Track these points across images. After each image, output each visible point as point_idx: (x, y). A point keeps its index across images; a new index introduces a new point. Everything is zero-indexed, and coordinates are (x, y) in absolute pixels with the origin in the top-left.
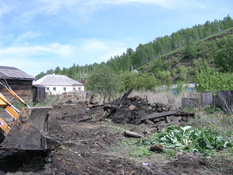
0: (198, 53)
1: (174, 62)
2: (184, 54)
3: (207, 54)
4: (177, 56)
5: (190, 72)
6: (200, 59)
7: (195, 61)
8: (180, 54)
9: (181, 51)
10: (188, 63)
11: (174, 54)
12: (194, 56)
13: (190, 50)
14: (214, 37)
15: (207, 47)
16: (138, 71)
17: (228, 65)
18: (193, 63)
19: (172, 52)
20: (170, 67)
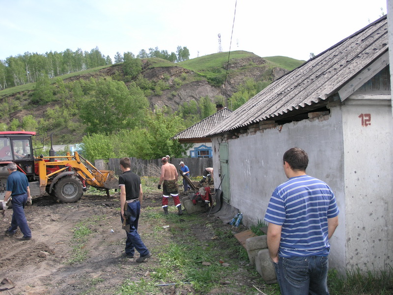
0: (55, 98)
1: (14, 108)
2: (30, 96)
3: (67, 101)
4: (18, 99)
5: (41, 126)
6: (57, 107)
7: (50, 111)
8: (24, 95)
9: (26, 92)
10: (38, 112)
11: (13, 95)
12: (47, 102)
13: (42, 91)
14: (77, 76)
15: (67, 91)
17: (98, 121)
18: (45, 113)
19: (9, 91)
20: (7, 116)
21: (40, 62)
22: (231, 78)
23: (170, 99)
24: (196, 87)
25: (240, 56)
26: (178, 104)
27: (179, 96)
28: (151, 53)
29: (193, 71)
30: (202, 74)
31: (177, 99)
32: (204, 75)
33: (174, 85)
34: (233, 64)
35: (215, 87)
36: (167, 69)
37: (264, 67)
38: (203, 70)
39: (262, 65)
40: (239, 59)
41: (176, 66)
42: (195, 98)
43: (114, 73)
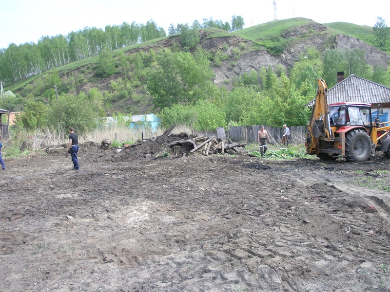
0: (117, 70)
1: (79, 81)
2: (94, 69)
3: (130, 73)
4: (83, 72)
5: (106, 98)
6: (120, 79)
7: (113, 83)
8: (88, 68)
9: (89, 65)
10: (101, 85)
11: (78, 69)
12: (110, 75)
13: (105, 64)
14: (136, 48)
15: (128, 63)
16: (14, 92)
18: (109, 85)
19: (73, 65)
20: (74, 89)
21: (100, 36)
22: (290, 47)
23: (230, 69)
24: (255, 57)
25: (299, 24)
26: (238, 74)
27: (238, 66)
28: (205, 23)
29: (251, 41)
30: (260, 43)
31: (236, 69)
32: (262, 44)
33: (233, 55)
34: (293, 32)
35: (275, 56)
36: (226, 39)
37: (326, 34)
38: (261, 40)
39: (323, 33)
40: (298, 26)
41: (234, 36)
42: (255, 68)
43: (172, 45)
